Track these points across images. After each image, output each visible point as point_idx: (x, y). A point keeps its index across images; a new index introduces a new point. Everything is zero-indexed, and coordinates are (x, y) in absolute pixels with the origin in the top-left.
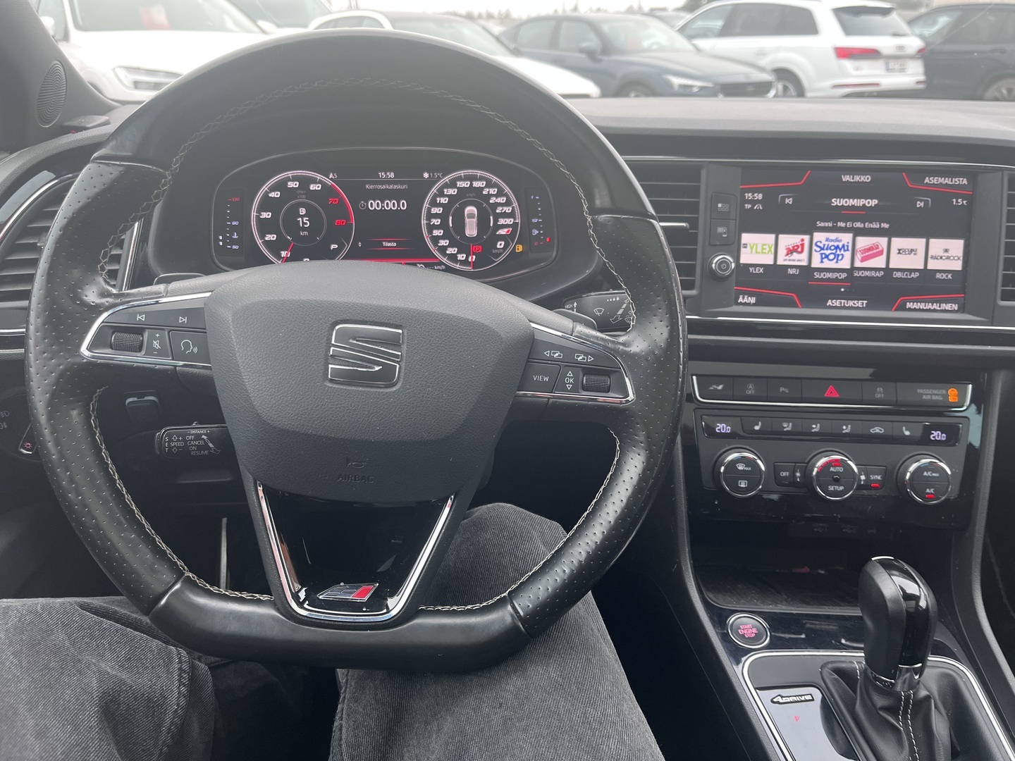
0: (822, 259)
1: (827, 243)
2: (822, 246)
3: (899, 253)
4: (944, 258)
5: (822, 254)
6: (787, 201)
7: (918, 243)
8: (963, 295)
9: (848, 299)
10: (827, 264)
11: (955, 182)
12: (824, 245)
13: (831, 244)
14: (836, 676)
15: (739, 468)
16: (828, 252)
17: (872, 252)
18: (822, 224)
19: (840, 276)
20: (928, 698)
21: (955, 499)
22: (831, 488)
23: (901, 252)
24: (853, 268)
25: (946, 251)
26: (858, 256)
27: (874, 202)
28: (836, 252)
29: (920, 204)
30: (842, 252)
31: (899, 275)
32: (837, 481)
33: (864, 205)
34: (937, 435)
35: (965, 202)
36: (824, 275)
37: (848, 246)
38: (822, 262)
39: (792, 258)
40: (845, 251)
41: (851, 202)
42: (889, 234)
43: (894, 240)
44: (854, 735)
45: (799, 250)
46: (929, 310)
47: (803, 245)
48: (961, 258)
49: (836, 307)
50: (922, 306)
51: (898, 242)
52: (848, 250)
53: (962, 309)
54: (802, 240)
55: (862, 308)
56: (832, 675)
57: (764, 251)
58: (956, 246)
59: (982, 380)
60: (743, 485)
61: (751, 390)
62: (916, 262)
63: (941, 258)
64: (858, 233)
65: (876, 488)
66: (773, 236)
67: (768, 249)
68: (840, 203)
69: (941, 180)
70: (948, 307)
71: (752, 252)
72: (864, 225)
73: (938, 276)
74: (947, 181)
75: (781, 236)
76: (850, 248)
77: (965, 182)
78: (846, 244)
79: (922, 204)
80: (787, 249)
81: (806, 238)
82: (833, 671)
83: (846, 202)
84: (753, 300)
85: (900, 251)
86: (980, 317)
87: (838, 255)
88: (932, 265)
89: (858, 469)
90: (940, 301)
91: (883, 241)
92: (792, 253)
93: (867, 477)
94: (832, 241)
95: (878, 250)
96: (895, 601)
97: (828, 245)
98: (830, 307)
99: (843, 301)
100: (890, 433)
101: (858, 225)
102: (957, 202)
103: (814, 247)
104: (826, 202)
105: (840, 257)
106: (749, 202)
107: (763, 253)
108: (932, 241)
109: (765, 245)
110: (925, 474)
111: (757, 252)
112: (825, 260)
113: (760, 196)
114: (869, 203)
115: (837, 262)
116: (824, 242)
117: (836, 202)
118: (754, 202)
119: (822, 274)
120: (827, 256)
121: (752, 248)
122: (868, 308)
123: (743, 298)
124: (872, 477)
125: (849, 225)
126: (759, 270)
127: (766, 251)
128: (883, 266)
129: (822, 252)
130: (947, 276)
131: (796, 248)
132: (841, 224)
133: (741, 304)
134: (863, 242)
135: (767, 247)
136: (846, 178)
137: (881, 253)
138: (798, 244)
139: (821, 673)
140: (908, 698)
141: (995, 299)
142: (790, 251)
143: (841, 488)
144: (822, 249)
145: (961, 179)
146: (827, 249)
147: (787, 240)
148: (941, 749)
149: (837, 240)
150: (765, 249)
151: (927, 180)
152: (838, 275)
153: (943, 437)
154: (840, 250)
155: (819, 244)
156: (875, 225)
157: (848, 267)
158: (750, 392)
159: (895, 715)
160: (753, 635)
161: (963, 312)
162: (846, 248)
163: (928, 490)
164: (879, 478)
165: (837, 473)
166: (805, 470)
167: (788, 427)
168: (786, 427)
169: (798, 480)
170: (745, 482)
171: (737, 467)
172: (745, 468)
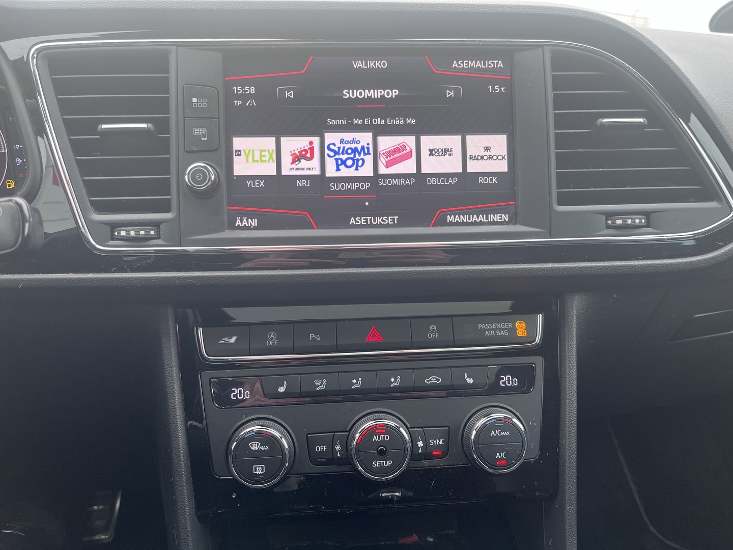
0: (338, 166)
1: (342, 146)
2: (337, 150)
3: (431, 154)
4: (485, 158)
5: (337, 160)
6: (287, 94)
7: (453, 141)
8: (514, 203)
9: (375, 216)
10: (345, 172)
11: (489, 65)
12: (339, 148)
13: (347, 146)
15: (253, 448)
16: (344, 157)
17: (397, 155)
18: (334, 122)
19: (362, 186)
21: (536, 462)
22: (376, 464)
23: (434, 153)
24: (377, 175)
25: (487, 149)
26: (382, 161)
27: (395, 93)
28: (355, 156)
29: (450, 94)
30: (362, 156)
31: (433, 181)
32: (382, 454)
33: (383, 96)
34: (507, 380)
35: (502, 89)
36: (343, 186)
37: (368, 148)
38: (338, 169)
39: (299, 166)
40: (365, 154)
41: (367, 93)
42: (417, 131)
43: (424, 139)
45: (308, 155)
46: (475, 224)
47: (312, 149)
48: (506, 157)
49: (361, 226)
50: (465, 219)
51: (429, 142)
52: (369, 153)
53: (513, 220)
54: (311, 143)
55: (394, 226)
57: (263, 159)
58: (499, 143)
59: (554, 308)
60: (259, 472)
61: (272, 340)
62: (452, 165)
63: (482, 158)
64: (378, 132)
65: (438, 457)
66: (273, 140)
67: (268, 156)
68: (353, 95)
69: (472, 64)
70: (497, 218)
71: (247, 161)
72: (386, 121)
73: (481, 180)
74: (479, 64)
75: (283, 140)
76: (371, 151)
77: (501, 64)
78: (366, 146)
79: (452, 94)
80: (291, 155)
81: (316, 140)
83: (361, 94)
84: (254, 223)
85: (431, 152)
86: (536, 228)
87: (358, 160)
88: (473, 167)
89: (410, 434)
90: (486, 212)
91: (410, 141)
92: (299, 160)
93: (425, 442)
94: (348, 142)
95: (405, 152)
97: (344, 148)
98: (354, 226)
99: (369, 218)
100: (449, 383)
101: (379, 121)
102: (493, 89)
103: (327, 151)
104: (335, 95)
105: (360, 163)
106: (238, 97)
107: (262, 161)
108: (469, 138)
109: (265, 151)
110: (493, 433)
111: (254, 161)
112: (342, 167)
113: (253, 90)
114: (388, 93)
115: (357, 169)
116: (338, 145)
117: (347, 94)
118: (244, 97)
119: (340, 186)
120: (344, 162)
121: (247, 156)
122: (400, 224)
123: (242, 221)
124: (432, 442)
125: (367, 121)
126: (260, 183)
127: (266, 159)
128: (413, 170)
129: (337, 157)
130: (491, 180)
131: (304, 153)
132: (358, 121)
133: (239, 228)
134: (386, 143)
135: (267, 154)
136: (358, 64)
137: (409, 156)
138: (307, 148)
141: (550, 204)
142: (296, 158)
143: (389, 463)
144: (336, 153)
145: (495, 62)
146: (343, 153)
147: (292, 144)
149: (354, 141)
150: (265, 156)
151: (455, 64)
152: (360, 185)
153: (515, 382)
154: (359, 154)
155: (332, 147)
156: (399, 121)
157: (371, 173)
158: (271, 343)
161: (515, 223)
162: (366, 150)
163: (498, 455)
164: (441, 443)
165: (382, 443)
166: (345, 440)
167: (321, 385)
168: (318, 386)
169: (339, 455)
170: (262, 467)
171: (252, 447)
172: (261, 448)
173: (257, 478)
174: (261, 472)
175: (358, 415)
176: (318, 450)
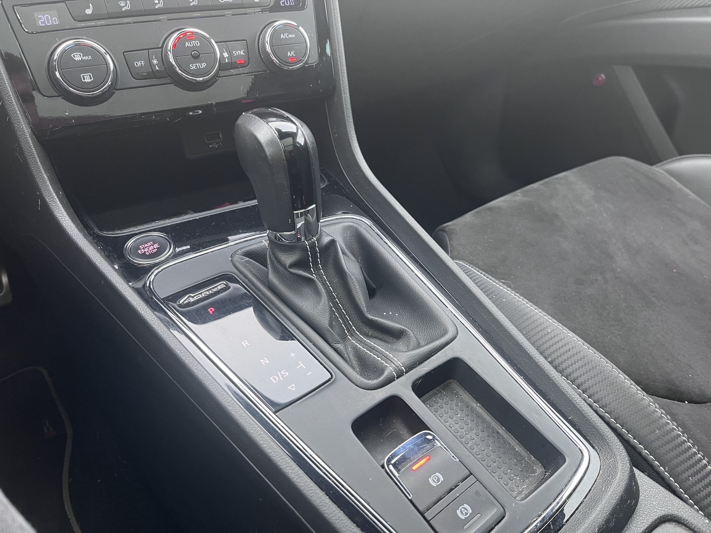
14: (247, 259)
15: (76, 59)
20: (333, 242)
21: (317, 65)
22: (193, 67)
32: (196, 58)
34: (285, 1)
44: (273, 304)
56: (243, 259)
60: (88, 80)
65: (243, 66)
82: (244, 256)
93: (230, 53)
96: (272, 142)
100: (239, 1)
110: (281, 37)
124: (235, 53)
139: (232, 261)
140: (313, 246)
143: (204, 65)
148: (356, 284)
153: (292, 2)
159: (306, 267)
160: (155, 250)
163: (289, 54)
164: (242, 53)
165: (194, 49)
166: (160, 55)
167: (126, 5)
168: (124, 7)
169: (157, 68)
170: (90, 75)
171: (75, 57)
172: (84, 58)
173: (87, 86)
174: (90, 80)
175: (166, 32)
176: (137, 65)
